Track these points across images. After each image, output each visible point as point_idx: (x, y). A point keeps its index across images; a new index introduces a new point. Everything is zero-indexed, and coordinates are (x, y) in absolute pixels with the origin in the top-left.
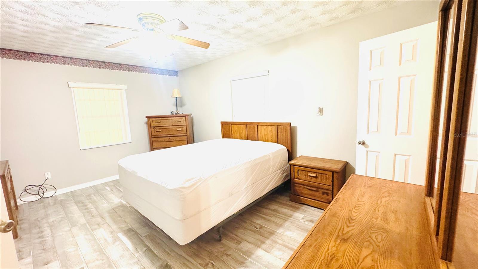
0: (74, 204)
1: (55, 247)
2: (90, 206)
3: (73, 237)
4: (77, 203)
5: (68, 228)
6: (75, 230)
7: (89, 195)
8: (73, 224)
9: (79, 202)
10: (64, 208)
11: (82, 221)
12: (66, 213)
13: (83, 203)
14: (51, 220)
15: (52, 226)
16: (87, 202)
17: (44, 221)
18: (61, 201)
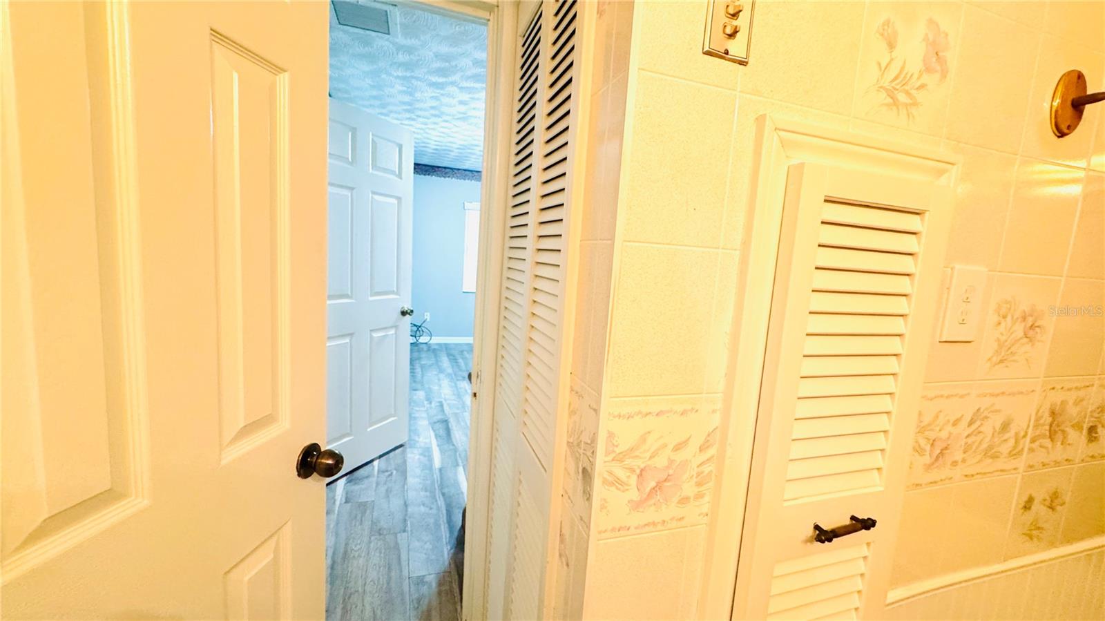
0: (445, 355)
1: (423, 382)
2: (460, 360)
3: (439, 380)
4: (449, 355)
5: (436, 373)
6: (442, 376)
7: (462, 352)
8: (441, 371)
9: (451, 355)
10: (436, 356)
11: (450, 371)
12: (437, 361)
13: (454, 356)
14: (423, 363)
15: (422, 367)
16: (458, 356)
17: (417, 361)
18: (434, 350)
